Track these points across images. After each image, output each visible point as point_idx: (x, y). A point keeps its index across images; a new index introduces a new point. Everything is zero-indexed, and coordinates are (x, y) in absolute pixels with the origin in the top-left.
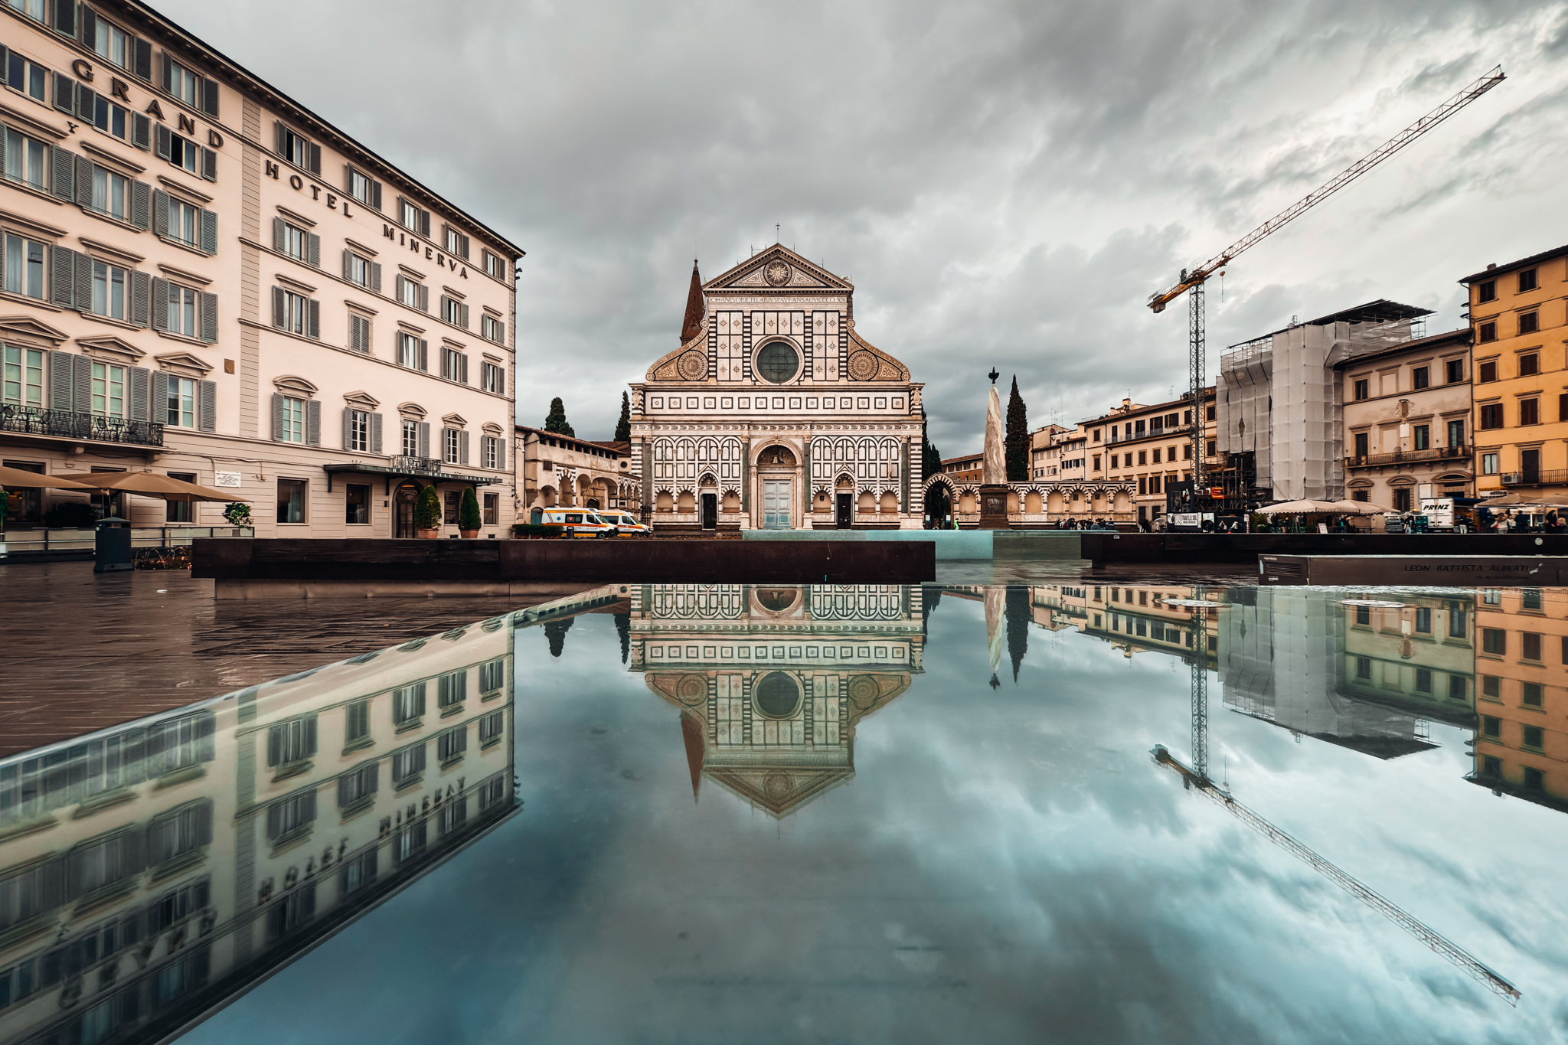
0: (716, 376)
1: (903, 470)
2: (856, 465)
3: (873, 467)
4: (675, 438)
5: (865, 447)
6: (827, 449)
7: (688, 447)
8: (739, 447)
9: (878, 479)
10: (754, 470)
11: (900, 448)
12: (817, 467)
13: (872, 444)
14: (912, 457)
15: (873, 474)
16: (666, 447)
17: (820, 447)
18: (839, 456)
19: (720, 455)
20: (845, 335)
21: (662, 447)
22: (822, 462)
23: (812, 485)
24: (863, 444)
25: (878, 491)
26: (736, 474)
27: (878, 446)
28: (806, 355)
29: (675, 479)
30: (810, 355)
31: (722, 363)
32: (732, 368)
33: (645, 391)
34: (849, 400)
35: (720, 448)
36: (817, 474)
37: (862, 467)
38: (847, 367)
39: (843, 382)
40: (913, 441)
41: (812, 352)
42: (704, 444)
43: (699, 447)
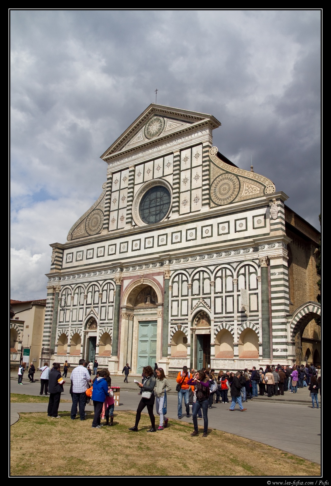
0: (108, 228)
1: (262, 302)
2: (213, 299)
3: (230, 300)
4: (73, 286)
5: (221, 277)
6: (185, 283)
7: (81, 293)
8: (114, 290)
9: (236, 315)
10: (124, 311)
11: (259, 274)
12: (175, 304)
13: (229, 273)
14: (273, 283)
15: (230, 309)
16: (68, 295)
17: (178, 282)
18: (196, 291)
19: (100, 299)
20: (207, 163)
21: (65, 295)
22: (180, 298)
23: (170, 326)
24: (219, 274)
25: (236, 331)
26: (110, 317)
27: (235, 274)
28: (175, 191)
29: (70, 323)
30: (177, 190)
31: (113, 215)
32: (119, 218)
33: (63, 250)
34: (209, 228)
35: (101, 292)
36: (175, 313)
37: (219, 301)
38: (209, 194)
39: (206, 209)
40: (273, 263)
41: (179, 188)
42: (91, 290)
43: (87, 293)
